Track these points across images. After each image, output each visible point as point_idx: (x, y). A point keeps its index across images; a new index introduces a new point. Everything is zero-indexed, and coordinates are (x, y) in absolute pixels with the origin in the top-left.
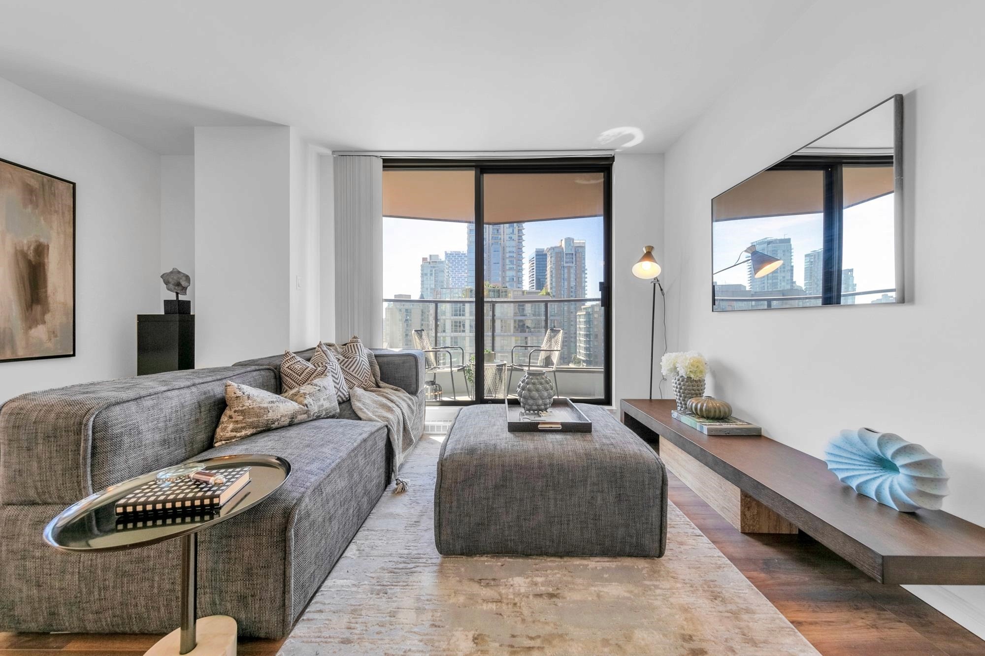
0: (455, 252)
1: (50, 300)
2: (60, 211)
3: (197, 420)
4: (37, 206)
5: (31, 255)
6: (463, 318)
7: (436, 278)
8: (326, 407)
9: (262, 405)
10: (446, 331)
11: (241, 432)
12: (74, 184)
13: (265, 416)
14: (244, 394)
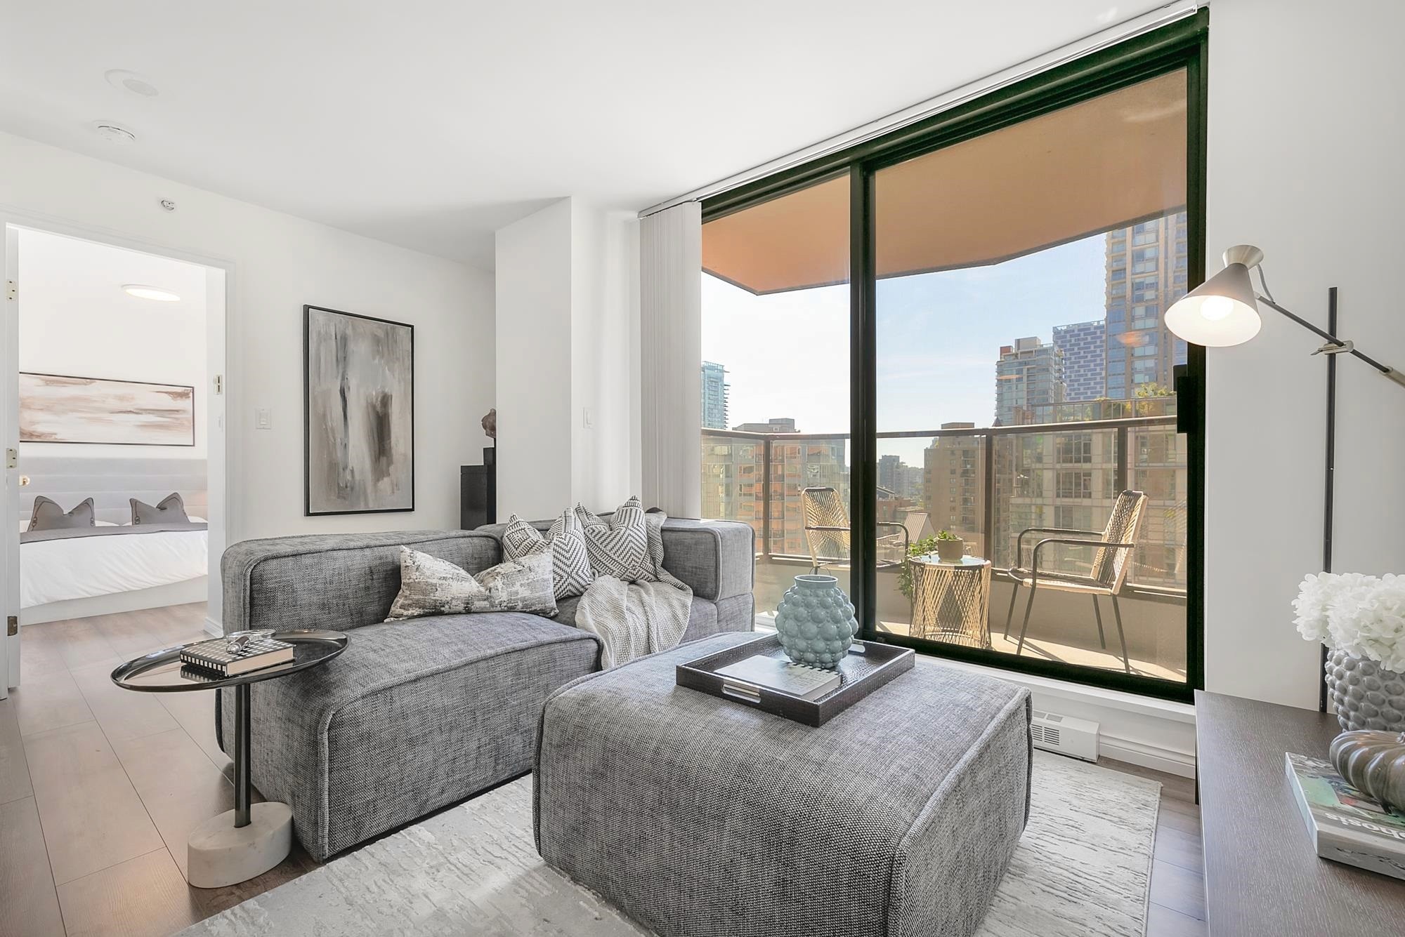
0: (1079, 325)
1: (394, 452)
2: (401, 359)
3: (367, 588)
4: (383, 356)
5: (379, 409)
6: (1086, 466)
7: (1031, 386)
8: (523, 596)
9: (430, 581)
10: (1045, 494)
11: (409, 610)
12: (412, 327)
13: (432, 594)
14: (414, 564)
